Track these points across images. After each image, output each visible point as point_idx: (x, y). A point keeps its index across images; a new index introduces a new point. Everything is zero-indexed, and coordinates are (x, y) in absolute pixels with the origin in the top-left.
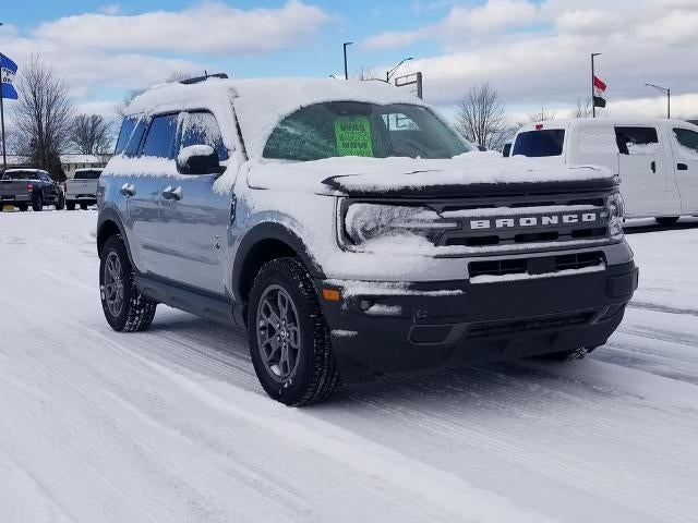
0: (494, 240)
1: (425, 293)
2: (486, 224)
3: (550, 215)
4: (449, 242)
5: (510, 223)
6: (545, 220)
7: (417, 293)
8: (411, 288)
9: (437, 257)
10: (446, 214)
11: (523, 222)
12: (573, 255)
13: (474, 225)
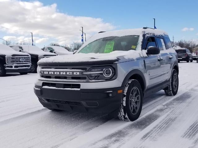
2: (47, 73)
3: (63, 72)
6: (61, 73)
12: (71, 84)
13: (45, 73)
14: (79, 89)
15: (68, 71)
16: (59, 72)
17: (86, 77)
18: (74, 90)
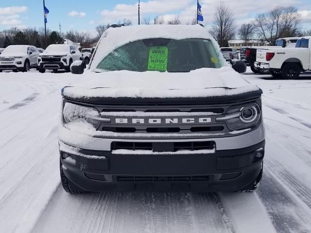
0: (132, 130)
1: (85, 156)
2: (125, 121)
3: (172, 118)
4: (104, 129)
5: (142, 121)
6: (168, 121)
7: (82, 155)
8: (80, 152)
9: (94, 137)
10: (103, 113)
11: (151, 121)
13: (118, 121)
14: (212, 151)
15: (187, 117)
16: (160, 120)
17: (224, 125)
18: (202, 155)
